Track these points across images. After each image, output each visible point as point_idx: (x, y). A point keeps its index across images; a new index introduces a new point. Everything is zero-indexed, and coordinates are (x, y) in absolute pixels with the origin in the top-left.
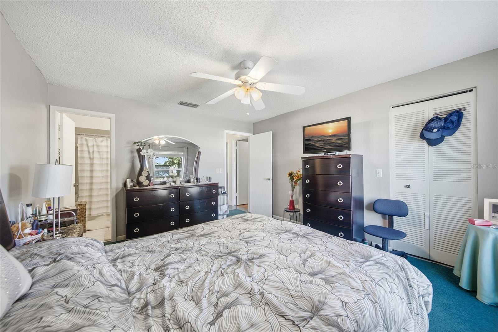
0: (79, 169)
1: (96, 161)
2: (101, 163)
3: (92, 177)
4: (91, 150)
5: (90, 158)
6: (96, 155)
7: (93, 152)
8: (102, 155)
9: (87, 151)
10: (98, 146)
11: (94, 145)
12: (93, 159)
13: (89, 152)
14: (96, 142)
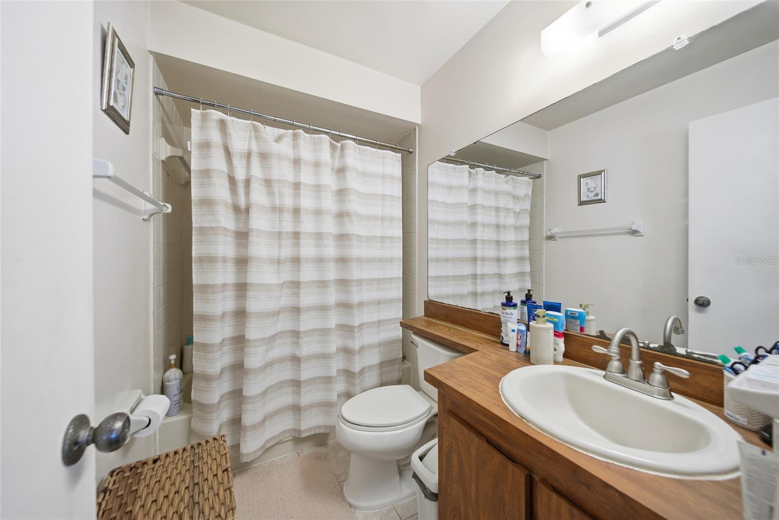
0: (194, 254)
1: (259, 222)
2: (277, 230)
3: (242, 288)
4: (240, 175)
5: (236, 209)
6: (259, 196)
7: (247, 182)
8: (281, 195)
9: (226, 177)
10: (264, 157)
11: (249, 156)
12: (247, 210)
13: (232, 180)
14: (258, 138)
